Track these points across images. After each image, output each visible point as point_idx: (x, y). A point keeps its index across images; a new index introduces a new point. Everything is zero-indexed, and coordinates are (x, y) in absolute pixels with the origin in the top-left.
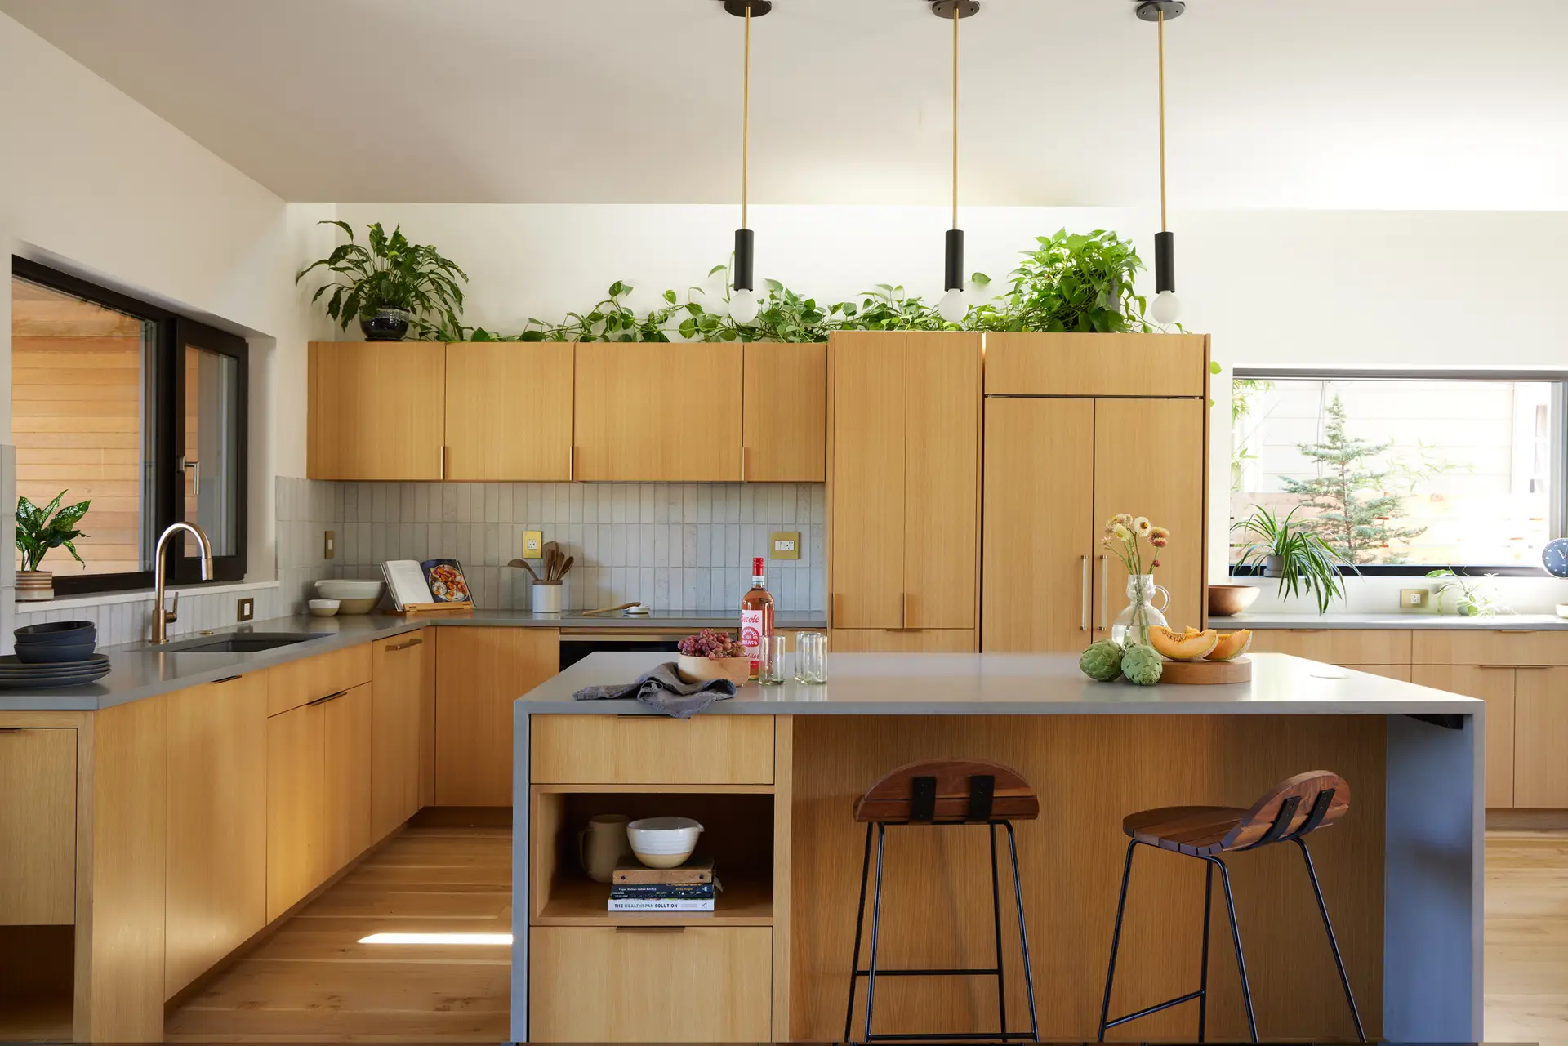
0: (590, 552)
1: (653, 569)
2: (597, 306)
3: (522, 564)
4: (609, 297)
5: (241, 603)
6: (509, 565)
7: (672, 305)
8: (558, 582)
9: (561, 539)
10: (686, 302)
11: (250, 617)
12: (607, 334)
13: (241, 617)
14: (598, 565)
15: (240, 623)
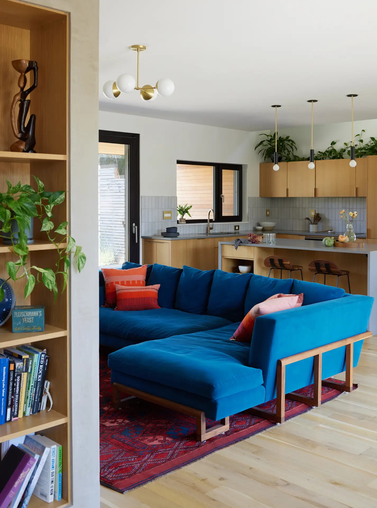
0: (326, 216)
1: (342, 221)
2: (328, 148)
3: (308, 219)
4: (331, 146)
5: (235, 227)
6: (305, 219)
7: (346, 147)
8: (317, 224)
9: (320, 212)
10: (350, 146)
11: (238, 229)
12: (329, 156)
13: (235, 229)
14: (329, 220)
15: (235, 231)
